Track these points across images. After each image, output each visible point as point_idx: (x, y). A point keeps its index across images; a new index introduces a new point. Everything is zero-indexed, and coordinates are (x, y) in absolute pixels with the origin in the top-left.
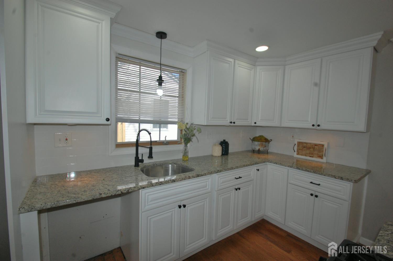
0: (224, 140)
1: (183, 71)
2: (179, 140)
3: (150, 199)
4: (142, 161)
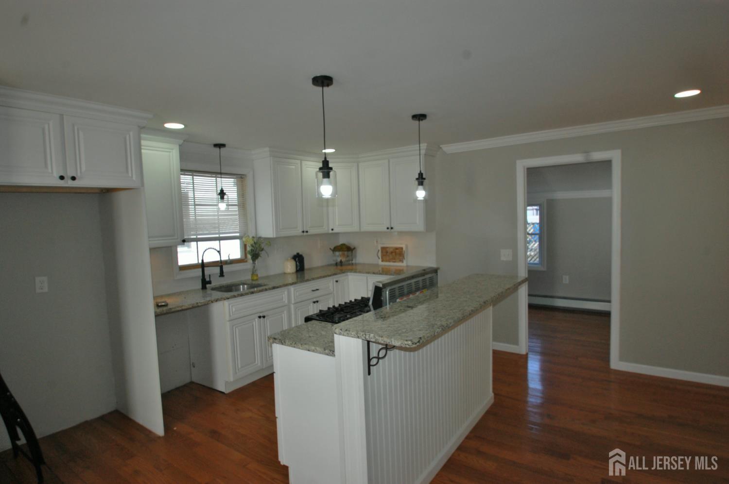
0: (298, 254)
1: (243, 176)
2: (244, 257)
3: (234, 309)
4: (210, 282)
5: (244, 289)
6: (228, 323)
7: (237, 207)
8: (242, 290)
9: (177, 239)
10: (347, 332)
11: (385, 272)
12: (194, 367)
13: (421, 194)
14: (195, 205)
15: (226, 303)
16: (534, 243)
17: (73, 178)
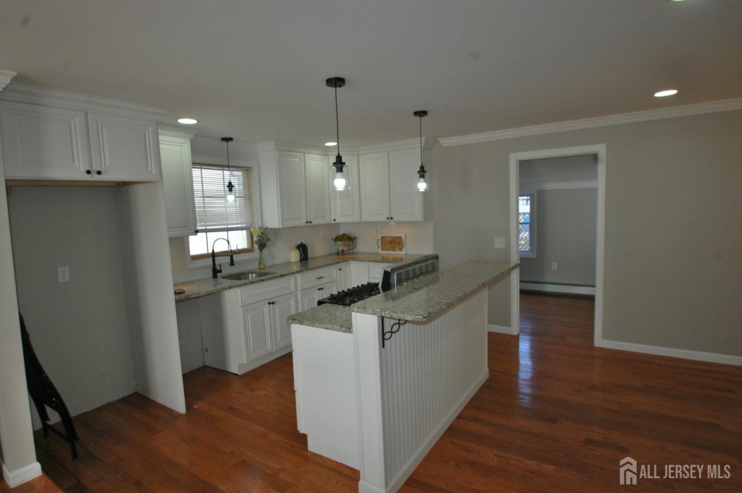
0: (302, 243)
1: (248, 169)
2: (251, 247)
3: (246, 296)
4: (220, 271)
5: (252, 277)
6: (241, 309)
7: (243, 199)
8: (250, 278)
9: (190, 230)
10: (364, 310)
11: (384, 260)
12: (207, 351)
13: (422, 186)
14: (204, 197)
15: (239, 290)
16: (524, 232)
17: (99, 173)
